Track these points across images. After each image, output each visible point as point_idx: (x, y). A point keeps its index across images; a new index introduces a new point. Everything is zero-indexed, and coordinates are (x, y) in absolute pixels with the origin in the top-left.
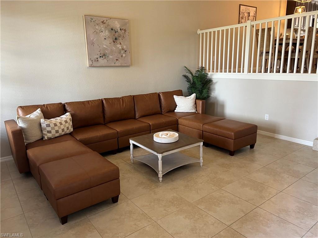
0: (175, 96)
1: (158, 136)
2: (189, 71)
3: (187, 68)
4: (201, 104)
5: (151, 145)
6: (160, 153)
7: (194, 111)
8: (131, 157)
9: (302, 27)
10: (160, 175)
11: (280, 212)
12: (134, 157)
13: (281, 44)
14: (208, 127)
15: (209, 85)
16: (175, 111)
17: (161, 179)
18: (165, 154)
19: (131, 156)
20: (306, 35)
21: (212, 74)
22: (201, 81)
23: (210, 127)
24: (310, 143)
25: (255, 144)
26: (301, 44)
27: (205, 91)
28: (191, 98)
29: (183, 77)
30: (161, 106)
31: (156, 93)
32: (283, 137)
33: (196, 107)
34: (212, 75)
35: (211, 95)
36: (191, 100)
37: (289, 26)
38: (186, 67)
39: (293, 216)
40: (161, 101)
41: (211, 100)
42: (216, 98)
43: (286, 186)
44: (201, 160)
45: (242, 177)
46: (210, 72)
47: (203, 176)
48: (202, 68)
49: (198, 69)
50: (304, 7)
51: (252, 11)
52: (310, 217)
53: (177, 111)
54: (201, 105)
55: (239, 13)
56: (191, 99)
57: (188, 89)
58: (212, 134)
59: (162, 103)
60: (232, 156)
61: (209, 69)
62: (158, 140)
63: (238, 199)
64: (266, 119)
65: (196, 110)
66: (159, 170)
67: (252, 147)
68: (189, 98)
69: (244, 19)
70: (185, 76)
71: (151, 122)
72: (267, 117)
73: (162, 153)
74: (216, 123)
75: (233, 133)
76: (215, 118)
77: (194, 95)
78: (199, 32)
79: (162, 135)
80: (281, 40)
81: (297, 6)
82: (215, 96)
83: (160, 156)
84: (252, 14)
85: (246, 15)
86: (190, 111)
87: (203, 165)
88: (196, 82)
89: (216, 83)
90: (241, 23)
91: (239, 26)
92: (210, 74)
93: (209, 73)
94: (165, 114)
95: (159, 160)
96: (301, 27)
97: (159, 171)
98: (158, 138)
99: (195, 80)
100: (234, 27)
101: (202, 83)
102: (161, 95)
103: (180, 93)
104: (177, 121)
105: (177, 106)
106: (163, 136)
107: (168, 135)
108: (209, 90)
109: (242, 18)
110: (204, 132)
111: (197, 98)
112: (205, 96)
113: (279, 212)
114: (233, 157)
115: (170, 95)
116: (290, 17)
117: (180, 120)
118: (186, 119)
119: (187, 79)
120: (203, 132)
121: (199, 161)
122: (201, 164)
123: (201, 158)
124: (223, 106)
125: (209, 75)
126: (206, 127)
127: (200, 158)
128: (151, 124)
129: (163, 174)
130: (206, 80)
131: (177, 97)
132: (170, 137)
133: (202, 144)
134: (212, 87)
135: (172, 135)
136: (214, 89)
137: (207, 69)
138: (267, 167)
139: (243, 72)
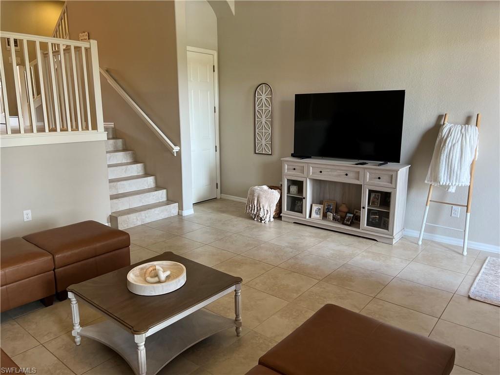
64: (26, 220)
72: (27, 216)
110: (57, 270)
120: (54, 271)
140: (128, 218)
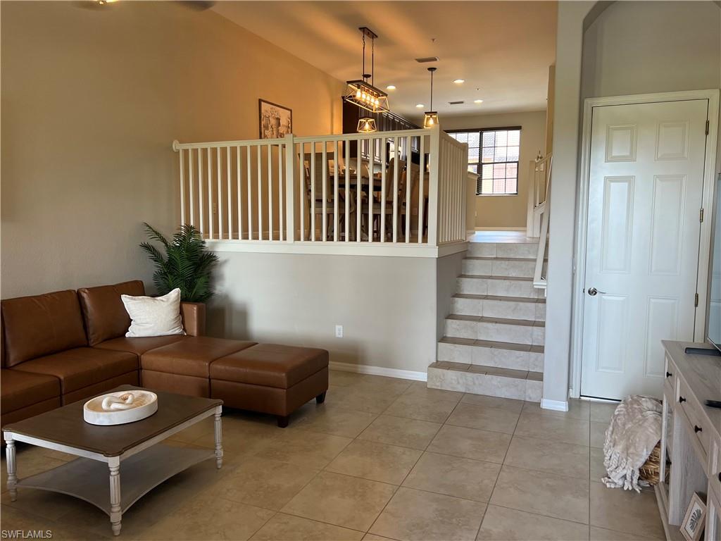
0: (125, 298)
1: (97, 408)
2: (157, 233)
3: (150, 228)
4: (195, 312)
5: (79, 434)
6: (114, 455)
7: (177, 331)
8: (8, 482)
9: (363, 154)
10: (116, 516)
11: (411, 531)
12: (18, 481)
13: (342, 186)
14: (223, 367)
15: (207, 268)
16: (127, 335)
17: (117, 528)
18: (129, 454)
19: (10, 478)
20: (384, 172)
21: (216, 243)
22: (189, 259)
23: (227, 368)
24: (421, 376)
25: (325, 393)
26: (377, 188)
27: (200, 282)
28: (168, 299)
29: (142, 249)
30: (85, 327)
31: (69, 291)
32: (374, 370)
33: (183, 322)
34: (214, 244)
35: (215, 289)
36: (171, 304)
37: (354, 154)
38: (148, 226)
39: (435, 533)
40: (87, 312)
41: (216, 303)
42: (226, 297)
43: (405, 472)
44: (220, 452)
45: (318, 472)
46: (209, 238)
47: (228, 490)
48: (189, 228)
49: (179, 231)
50: (373, 120)
51: (284, 116)
52: (463, 525)
53: (132, 335)
54: (195, 316)
55: (260, 117)
56: (169, 303)
57: (155, 277)
58: (236, 384)
59: (89, 317)
60: (284, 427)
61: (207, 231)
62: (101, 419)
63: (321, 526)
64: (337, 336)
65: (184, 329)
66: (113, 501)
67: (321, 399)
68: (164, 299)
69: (270, 129)
70: (147, 247)
71: (60, 371)
72: (339, 332)
73: (120, 453)
74: (241, 354)
75: (284, 375)
76: (232, 344)
77: (175, 293)
78: (177, 146)
79: (109, 404)
80: (342, 178)
81: (361, 118)
82: (224, 291)
83: (114, 463)
84: (284, 122)
85: (273, 122)
86: (170, 333)
87: (223, 464)
88: (179, 262)
89: (225, 262)
90: (265, 136)
91: (259, 143)
92: (209, 242)
93: (206, 240)
94: (99, 346)
95: (112, 473)
96: (361, 155)
97: (111, 506)
98: (101, 414)
99: (176, 256)
100: (248, 143)
101: (194, 264)
102: (85, 295)
103: (137, 289)
104: (138, 359)
105: (132, 322)
106: (114, 406)
107: (128, 401)
108: (210, 279)
109: (266, 128)
110: (212, 380)
111: (184, 300)
112: (201, 292)
113: (408, 531)
114: (286, 429)
115: (110, 296)
116: (352, 137)
117: (146, 359)
118: (164, 354)
119: (154, 254)
120: (210, 379)
121: (212, 456)
122: (220, 462)
123: (219, 447)
124: (244, 315)
125: (206, 245)
126: (219, 367)
127: (216, 446)
128: (62, 378)
129: (124, 511)
130: (201, 255)
131: (132, 299)
132: (134, 405)
133: (219, 410)
134: (215, 271)
135: (137, 399)
136: (221, 277)
137: (201, 230)
138: (360, 438)
139: (285, 239)
140: (444, 375)
